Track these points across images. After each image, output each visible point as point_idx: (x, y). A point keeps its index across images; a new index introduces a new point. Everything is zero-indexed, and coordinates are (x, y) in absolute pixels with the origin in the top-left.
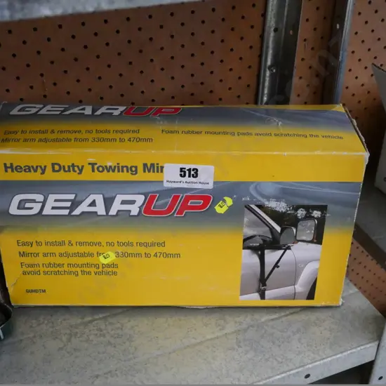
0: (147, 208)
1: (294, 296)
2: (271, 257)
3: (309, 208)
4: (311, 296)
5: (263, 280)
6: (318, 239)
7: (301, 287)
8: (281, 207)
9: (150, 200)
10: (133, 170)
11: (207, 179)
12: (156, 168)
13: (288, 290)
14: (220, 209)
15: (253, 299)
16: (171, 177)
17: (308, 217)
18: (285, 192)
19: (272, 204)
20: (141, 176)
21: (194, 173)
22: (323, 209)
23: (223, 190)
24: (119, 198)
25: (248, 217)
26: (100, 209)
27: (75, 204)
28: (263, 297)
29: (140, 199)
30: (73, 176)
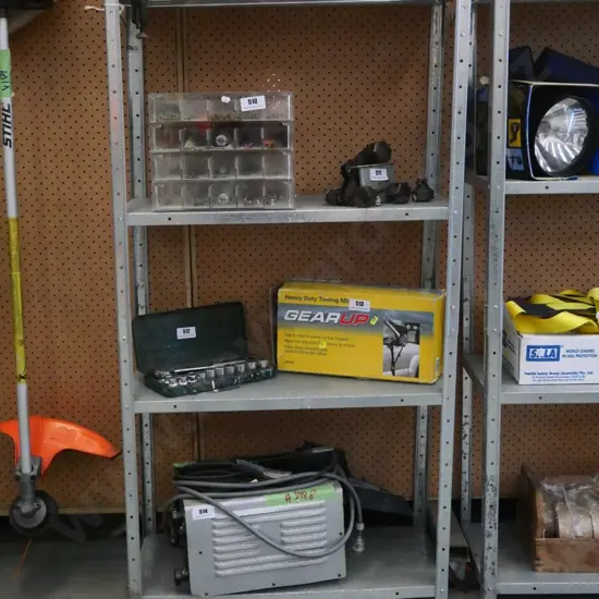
0: (342, 321)
1: (408, 375)
2: (397, 350)
3: (412, 325)
4: (417, 376)
5: (393, 363)
6: (417, 342)
7: (411, 370)
8: (399, 323)
9: (342, 317)
10: (337, 301)
11: (367, 308)
12: (346, 301)
13: (406, 370)
14: (373, 322)
15: (388, 375)
16: (352, 306)
17: (412, 329)
18: (401, 315)
19: (395, 321)
20: (340, 304)
21: (362, 304)
22: (418, 325)
23: (374, 313)
24: (331, 314)
25: (385, 328)
26: (322, 319)
27: (312, 316)
28: (394, 374)
29: (339, 315)
30: (312, 303)
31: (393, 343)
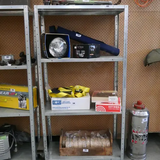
2: (21, 102)
3: (24, 95)
4: (26, 108)
5: (21, 105)
6: (26, 100)
8: (21, 95)
11: (14, 91)
16: (11, 91)
17: (24, 96)
19: (21, 94)
20: (9, 90)
22: (26, 95)
23: (16, 92)
25: (19, 96)
28: (21, 108)
30: (3, 90)
31: (21, 100)
